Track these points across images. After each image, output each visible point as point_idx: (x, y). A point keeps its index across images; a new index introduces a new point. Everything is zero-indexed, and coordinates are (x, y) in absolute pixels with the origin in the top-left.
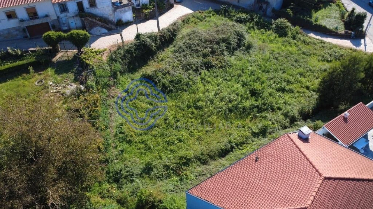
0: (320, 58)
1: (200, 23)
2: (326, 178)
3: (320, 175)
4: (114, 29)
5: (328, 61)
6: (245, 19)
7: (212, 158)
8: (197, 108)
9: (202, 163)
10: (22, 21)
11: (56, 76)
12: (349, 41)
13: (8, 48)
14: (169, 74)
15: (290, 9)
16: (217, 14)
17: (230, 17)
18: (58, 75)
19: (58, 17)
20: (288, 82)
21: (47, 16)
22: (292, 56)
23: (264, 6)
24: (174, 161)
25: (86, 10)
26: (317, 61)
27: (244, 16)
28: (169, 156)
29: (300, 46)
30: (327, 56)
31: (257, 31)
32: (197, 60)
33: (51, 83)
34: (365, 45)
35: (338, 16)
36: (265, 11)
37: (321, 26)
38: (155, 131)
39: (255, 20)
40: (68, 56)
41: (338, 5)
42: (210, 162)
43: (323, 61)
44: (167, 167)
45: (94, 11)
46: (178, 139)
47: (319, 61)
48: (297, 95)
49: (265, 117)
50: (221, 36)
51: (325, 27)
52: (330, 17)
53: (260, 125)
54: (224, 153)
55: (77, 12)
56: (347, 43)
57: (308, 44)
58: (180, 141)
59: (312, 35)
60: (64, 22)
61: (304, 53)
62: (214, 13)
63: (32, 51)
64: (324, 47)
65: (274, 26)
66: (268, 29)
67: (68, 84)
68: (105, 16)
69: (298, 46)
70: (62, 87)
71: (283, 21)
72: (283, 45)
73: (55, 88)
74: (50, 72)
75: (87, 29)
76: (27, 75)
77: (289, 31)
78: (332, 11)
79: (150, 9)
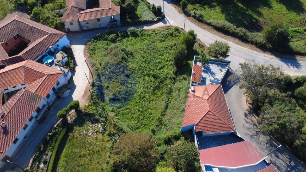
1: (96, 52)
3: (205, 100)
5: (164, 41)
6: (115, 37)
7: (165, 112)
8: (143, 98)
9: (164, 116)
11: (82, 128)
12: (161, 22)
15: (128, 18)
16: (98, 40)
17: (106, 39)
18: (82, 126)
19: (47, 102)
20: (160, 63)
21: (44, 106)
22: (149, 46)
23: (115, 23)
24: (157, 122)
25: (56, 89)
26: (159, 43)
27: (113, 36)
28: (154, 122)
29: (148, 39)
30: (161, 38)
31: (124, 41)
33: (85, 132)
34: (168, 21)
35: (147, 8)
36: (117, 24)
37: (147, 21)
38: (142, 117)
39: (120, 35)
40: (74, 116)
41: (142, 1)
42: (166, 113)
43: (162, 42)
44: (158, 126)
45: (60, 85)
46: (149, 114)
47: (160, 43)
48: (167, 67)
50: (120, 57)
51: (149, 21)
52: (145, 11)
53: (168, 89)
54: (167, 107)
56: (161, 24)
57: (150, 36)
58: (151, 114)
59: (146, 28)
60: (50, 102)
61: (152, 42)
62: (96, 41)
63: (57, 126)
64: (157, 34)
65: (129, 33)
66: (128, 36)
67: (92, 127)
68: (63, 84)
69: (147, 39)
70: (91, 130)
71: (132, 29)
72: (141, 42)
73: (89, 132)
74: (77, 128)
75: (61, 96)
76: (70, 138)
77: (138, 33)
78: (143, 6)
79: (71, 62)
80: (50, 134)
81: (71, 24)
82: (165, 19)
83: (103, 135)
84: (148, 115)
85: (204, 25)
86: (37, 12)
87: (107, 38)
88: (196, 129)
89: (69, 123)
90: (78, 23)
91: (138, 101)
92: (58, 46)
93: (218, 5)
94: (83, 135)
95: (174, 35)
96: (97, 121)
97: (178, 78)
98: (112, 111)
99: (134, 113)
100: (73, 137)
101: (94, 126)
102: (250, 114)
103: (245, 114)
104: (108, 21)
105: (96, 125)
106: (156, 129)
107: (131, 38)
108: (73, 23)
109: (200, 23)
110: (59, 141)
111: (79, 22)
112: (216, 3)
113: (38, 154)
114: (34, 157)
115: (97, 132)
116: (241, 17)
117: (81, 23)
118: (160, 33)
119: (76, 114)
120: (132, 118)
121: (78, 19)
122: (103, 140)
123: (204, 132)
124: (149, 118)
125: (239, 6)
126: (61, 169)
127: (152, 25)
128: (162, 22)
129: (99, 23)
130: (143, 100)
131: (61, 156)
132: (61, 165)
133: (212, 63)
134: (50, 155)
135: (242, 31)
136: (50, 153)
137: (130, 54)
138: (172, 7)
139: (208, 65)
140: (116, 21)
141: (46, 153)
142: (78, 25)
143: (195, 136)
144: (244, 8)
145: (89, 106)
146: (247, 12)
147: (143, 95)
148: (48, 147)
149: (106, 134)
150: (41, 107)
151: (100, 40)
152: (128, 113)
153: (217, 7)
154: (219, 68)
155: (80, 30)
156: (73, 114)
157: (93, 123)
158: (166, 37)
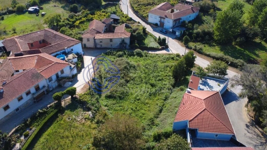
0: (161, 62)
2: (204, 100)
3: (202, 100)
4: (73, 80)
5: (165, 62)
6: (122, 54)
7: (158, 115)
8: (138, 100)
9: (157, 118)
10: (33, 94)
11: (73, 113)
13: (39, 110)
14: (117, 91)
15: (136, 43)
16: (107, 55)
17: (114, 55)
19: (48, 85)
20: (159, 76)
21: (44, 87)
22: (151, 64)
23: (125, 45)
24: (149, 122)
25: (60, 76)
26: (161, 64)
27: (121, 53)
28: (145, 121)
30: (163, 60)
31: (130, 58)
32: (123, 81)
33: (74, 117)
34: (171, 50)
35: (153, 40)
38: (133, 115)
39: (127, 53)
40: (68, 102)
41: (150, 35)
42: (159, 116)
43: (163, 63)
44: (149, 125)
45: (64, 75)
48: (165, 80)
49: (163, 93)
50: (123, 66)
51: (153, 48)
52: (151, 42)
53: (164, 96)
54: (161, 111)
55: (56, 79)
56: (164, 52)
57: (153, 57)
58: (144, 114)
59: (150, 52)
60: (51, 86)
61: (154, 62)
62: (105, 55)
63: (49, 107)
64: (159, 57)
65: (135, 53)
66: (134, 55)
67: (82, 114)
68: (67, 76)
69: (150, 59)
70: (81, 116)
71: (138, 50)
72: (144, 61)
73: (78, 118)
74: (68, 112)
75: (62, 85)
76: (58, 119)
77: (143, 54)
78: (150, 39)
79: (80, 64)
80: (41, 111)
81: (88, 40)
82: (168, 49)
83: (91, 122)
84: (140, 114)
85: (203, 56)
86: (64, 29)
87: (116, 54)
88: (190, 126)
89: (62, 107)
90: (93, 40)
91: (133, 102)
92: (72, 50)
93: (217, 45)
94: (72, 119)
95: (175, 59)
96: (89, 109)
97: (175, 89)
98: (106, 106)
99: (127, 111)
100: (61, 120)
101: (85, 114)
102: (252, 126)
103: (246, 125)
104: (119, 42)
105: (87, 113)
106: (147, 127)
107: (136, 57)
108: (90, 40)
109: (200, 55)
110: (46, 119)
111: (95, 40)
112: (216, 44)
113: (22, 126)
114: (18, 128)
115: (85, 119)
116: (239, 55)
117: (96, 41)
118: (162, 56)
119: (71, 100)
120: (124, 114)
121: (95, 37)
122: (90, 126)
123: (199, 130)
124: (141, 117)
125: (237, 48)
126: (40, 146)
127: (156, 51)
128: (165, 50)
129: (111, 43)
130: (138, 101)
131: (44, 134)
132: (41, 142)
133: (210, 79)
134: (34, 130)
135: (240, 61)
136: (34, 129)
137: (133, 67)
138: (176, 42)
139: (206, 80)
140: (126, 44)
141: (31, 127)
142: (93, 42)
143: (188, 133)
144: (242, 49)
145: (85, 94)
146: (245, 53)
147: (138, 98)
148: (34, 123)
149: (94, 121)
150: (41, 86)
151: (109, 55)
152: (121, 110)
153: (216, 47)
154: (217, 83)
155: (94, 47)
156: (68, 101)
157: (84, 110)
158: (168, 59)
